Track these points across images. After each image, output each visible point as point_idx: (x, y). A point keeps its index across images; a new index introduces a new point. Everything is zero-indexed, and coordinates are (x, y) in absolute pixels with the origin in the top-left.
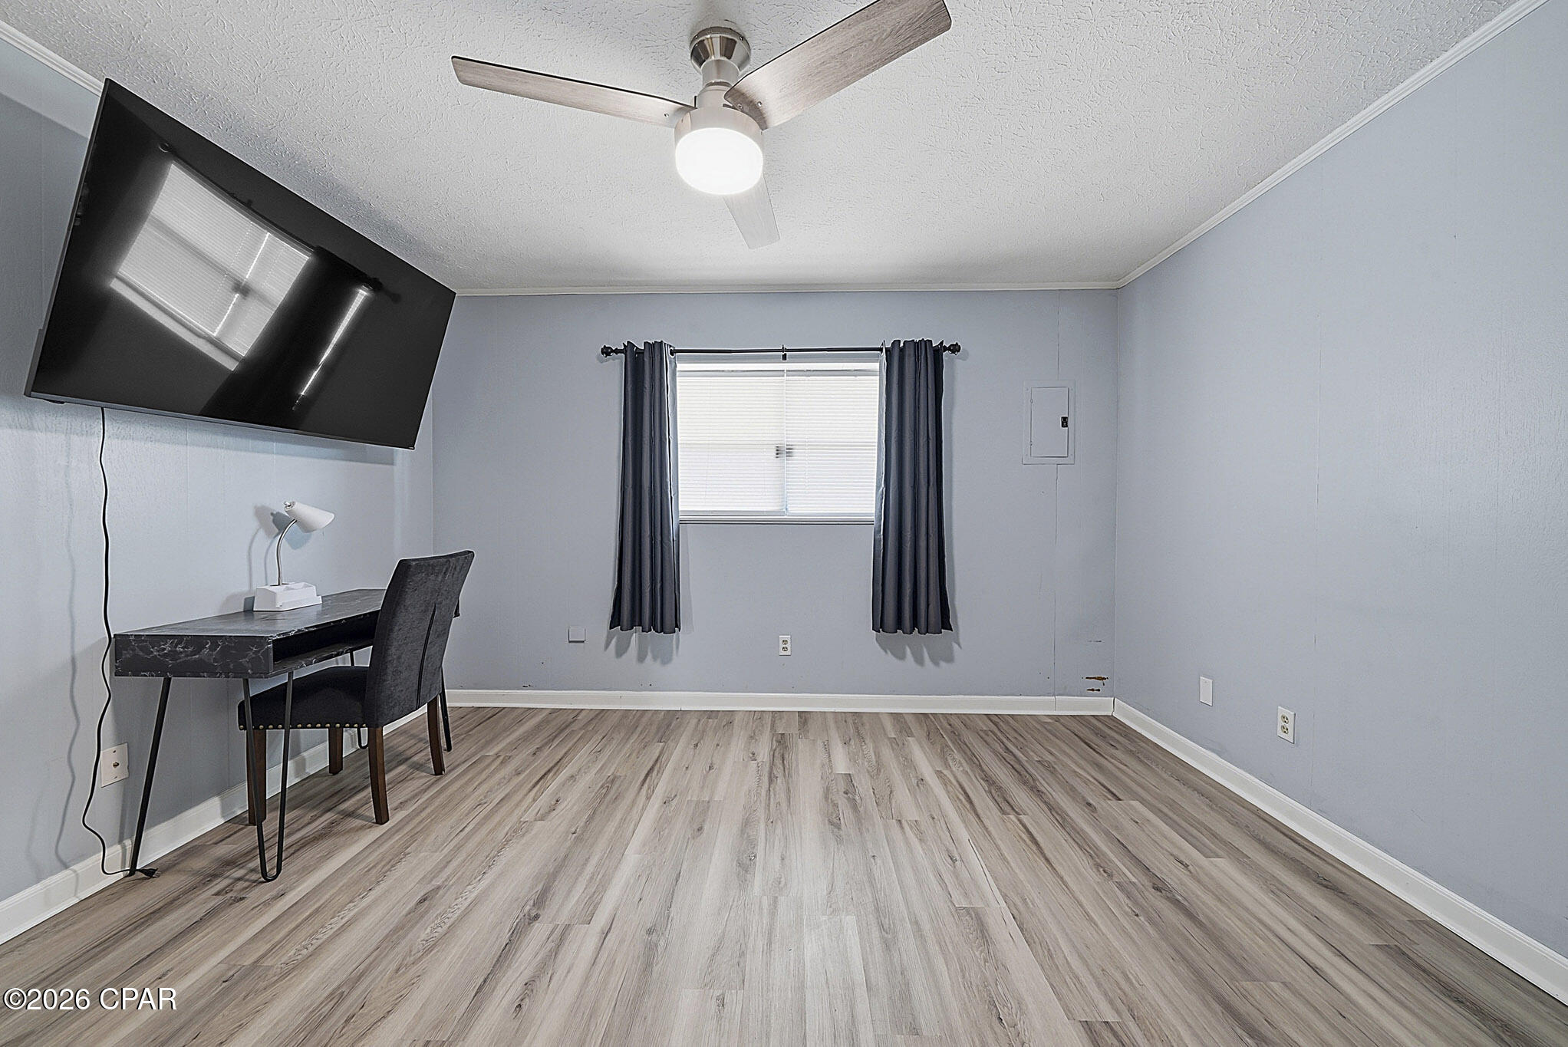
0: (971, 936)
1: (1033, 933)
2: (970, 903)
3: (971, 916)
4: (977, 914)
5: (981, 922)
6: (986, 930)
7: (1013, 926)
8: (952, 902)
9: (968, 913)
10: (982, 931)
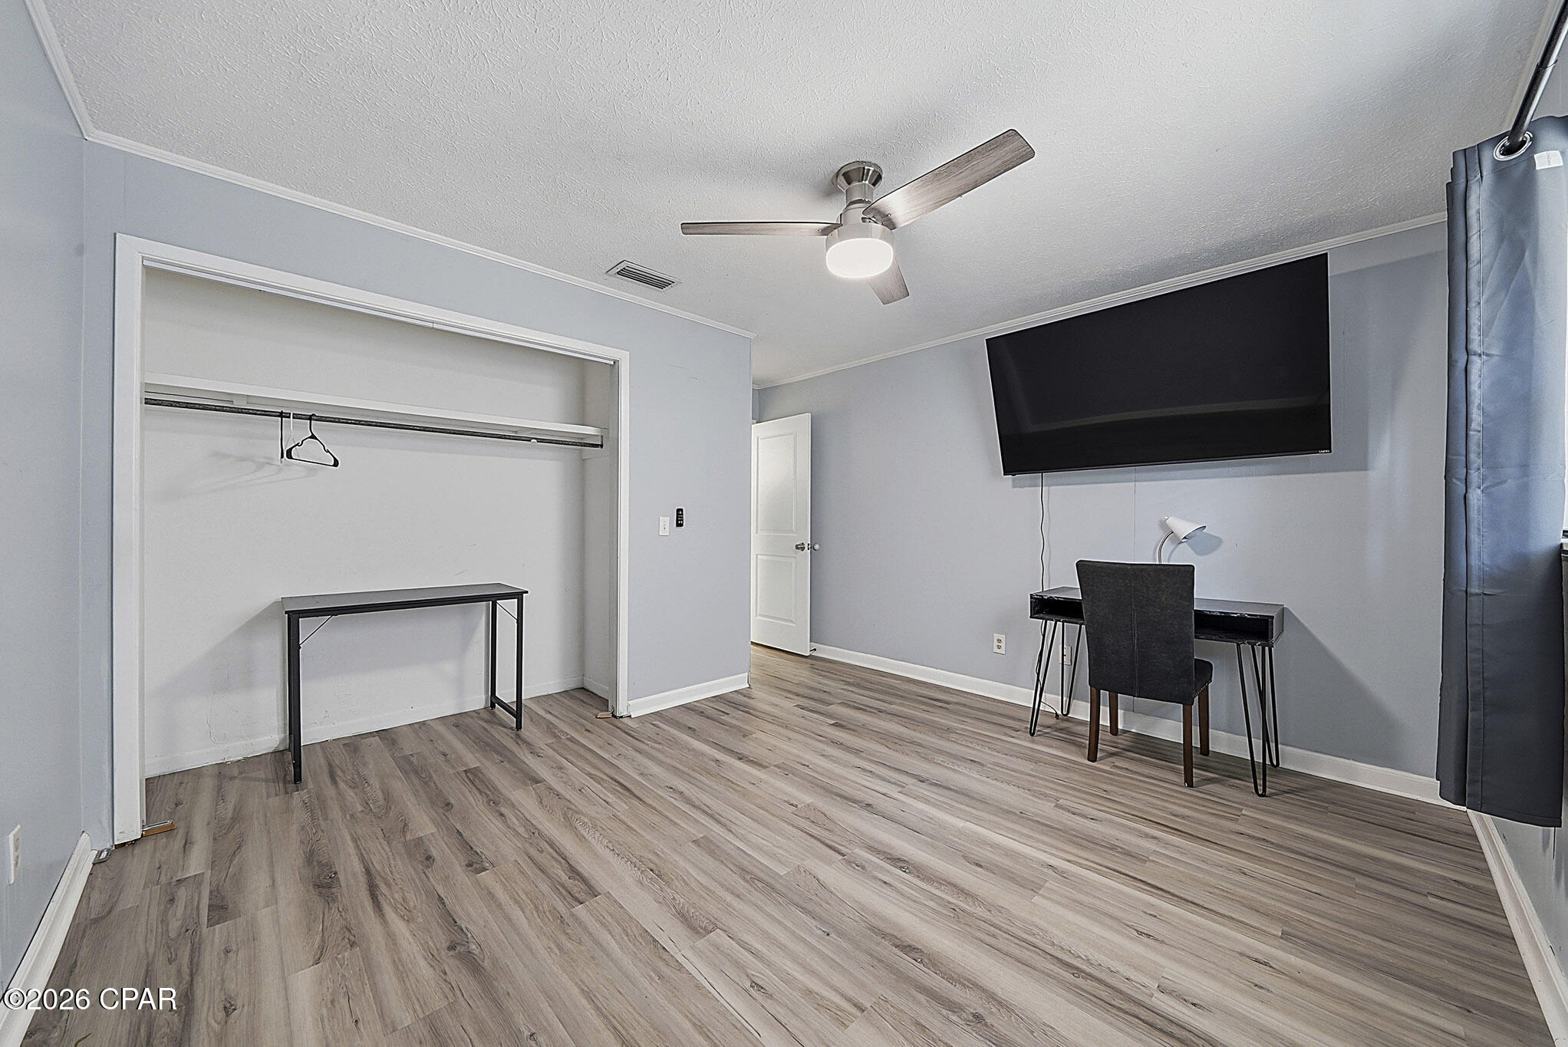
0: (693, 911)
1: (643, 944)
2: (708, 940)
3: (701, 928)
4: (698, 932)
5: (691, 929)
6: (682, 922)
7: (664, 941)
8: (726, 931)
9: (705, 929)
10: (686, 920)
